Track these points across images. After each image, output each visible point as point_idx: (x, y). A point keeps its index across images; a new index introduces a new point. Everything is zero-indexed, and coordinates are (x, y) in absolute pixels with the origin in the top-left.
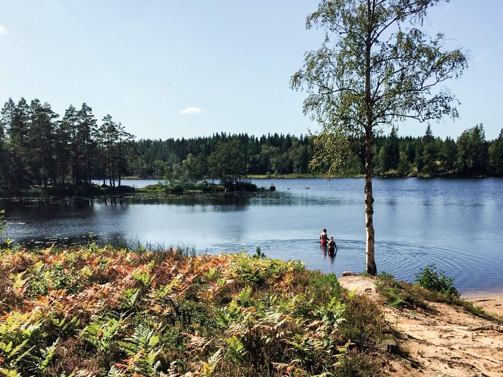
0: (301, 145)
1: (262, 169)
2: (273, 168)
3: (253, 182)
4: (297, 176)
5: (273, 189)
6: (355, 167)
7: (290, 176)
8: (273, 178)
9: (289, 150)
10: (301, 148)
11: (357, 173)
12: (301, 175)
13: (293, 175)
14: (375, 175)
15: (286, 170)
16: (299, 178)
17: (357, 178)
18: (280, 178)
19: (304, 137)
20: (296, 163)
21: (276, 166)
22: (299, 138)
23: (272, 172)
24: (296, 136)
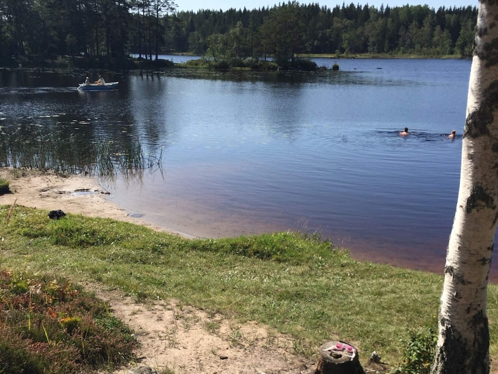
0: (380, 18)
1: (330, 46)
2: (345, 45)
3: (313, 61)
4: (372, 55)
5: (336, 68)
6: (443, 46)
7: (363, 56)
8: (343, 57)
9: (366, 23)
10: (381, 21)
11: (444, 54)
12: (376, 55)
13: (367, 55)
14: (466, 56)
15: (360, 49)
16: (373, 58)
17: (443, 59)
18: (351, 58)
19: (385, 7)
20: (372, 40)
21: (349, 44)
22: (379, 9)
23: (343, 51)
24: (375, 7)
